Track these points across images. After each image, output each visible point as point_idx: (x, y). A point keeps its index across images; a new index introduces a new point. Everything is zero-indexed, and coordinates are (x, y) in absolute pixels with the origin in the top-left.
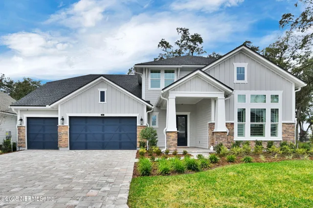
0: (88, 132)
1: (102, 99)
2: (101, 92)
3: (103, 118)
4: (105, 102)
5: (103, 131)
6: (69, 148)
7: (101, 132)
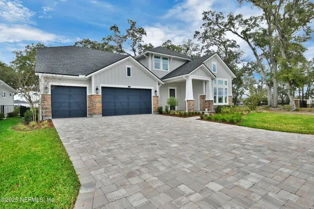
0: (117, 100)
1: (129, 74)
2: (128, 68)
3: (129, 90)
4: (131, 77)
5: (128, 100)
6: (101, 115)
7: (127, 101)
